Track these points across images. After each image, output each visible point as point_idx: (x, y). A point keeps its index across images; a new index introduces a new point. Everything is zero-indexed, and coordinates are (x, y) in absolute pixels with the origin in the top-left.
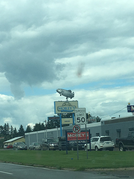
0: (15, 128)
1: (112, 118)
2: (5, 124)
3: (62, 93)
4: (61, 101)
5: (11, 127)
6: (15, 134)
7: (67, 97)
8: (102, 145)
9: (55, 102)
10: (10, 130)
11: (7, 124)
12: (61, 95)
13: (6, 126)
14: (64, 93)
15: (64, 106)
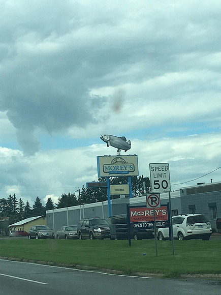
0: (28, 203)
1: (198, 184)
2: (10, 195)
3: (109, 142)
4: (110, 156)
5: (19, 201)
6: (28, 213)
7: (119, 149)
8: (191, 231)
9: (98, 157)
10: (18, 206)
11: (12, 196)
13: (12, 199)
14: (114, 142)
15: (114, 164)
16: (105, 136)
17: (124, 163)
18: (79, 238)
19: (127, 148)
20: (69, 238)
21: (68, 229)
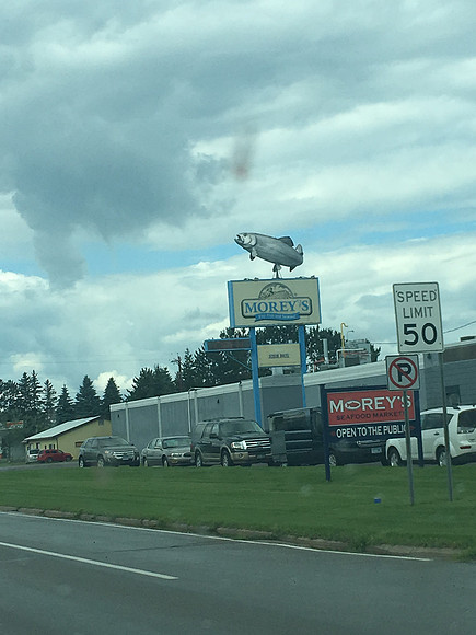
0: (65, 390)
1: (462, 339)
2: (25, 374)
4: (256, 280)
5: (44, 386)
6: (66, 411)
7: (277, 265)
8: (467, 443)
9: (231, 284)
10: (42, 396)
11: (30, 375)
12: (252, 258)
13: (29, 383)
14: (266, 249)
15: (266, 297)
16: (245, 235)
17: (288, 295)
18: (195, 464)
19: (294, 261)
20: (172, 464)
21: (169, 444)
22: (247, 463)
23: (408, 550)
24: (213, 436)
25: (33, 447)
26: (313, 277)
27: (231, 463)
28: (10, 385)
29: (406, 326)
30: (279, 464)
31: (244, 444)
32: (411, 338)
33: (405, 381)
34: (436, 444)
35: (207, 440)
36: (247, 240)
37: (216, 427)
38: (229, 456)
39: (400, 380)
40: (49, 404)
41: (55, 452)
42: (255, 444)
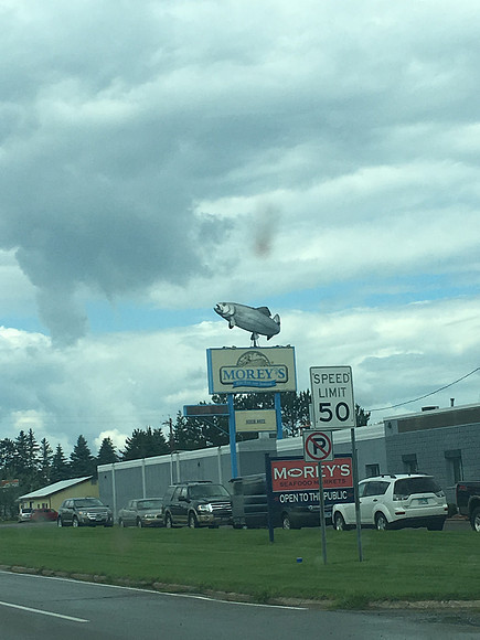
1: (423, 409)
2: (22, 432)
4: (234, 348)
5: (41, 445)
6: (59, 470)
7: (255, 333)
8: (402, 510)
10: (39, 455)
12: (231, 327)
14: (243, 318)
15: (243, 365)
16: (224, 304)
17: (265, 363)
18: (165, 526)
19: (272, 330)
20: (146, 525)
21: (145, 505)
22: (213, 525)
23: (298, 602)
24: (181, 499)
25: (27, 506)
26: (289, 347)
27: (198, 525)
28: (7, 443)
29: (321, 405)
30: (240, 527)
31: (210, 507)
32: (326, 415)
33: (320, 454)
34: (375, 510)
35: (176, 503)
36: (225, 309)
37: (185, 491)
38: (195, 519)
39: (315, 453)
40: (45, 463)
41: (48, 511)
42: (220, 507)
